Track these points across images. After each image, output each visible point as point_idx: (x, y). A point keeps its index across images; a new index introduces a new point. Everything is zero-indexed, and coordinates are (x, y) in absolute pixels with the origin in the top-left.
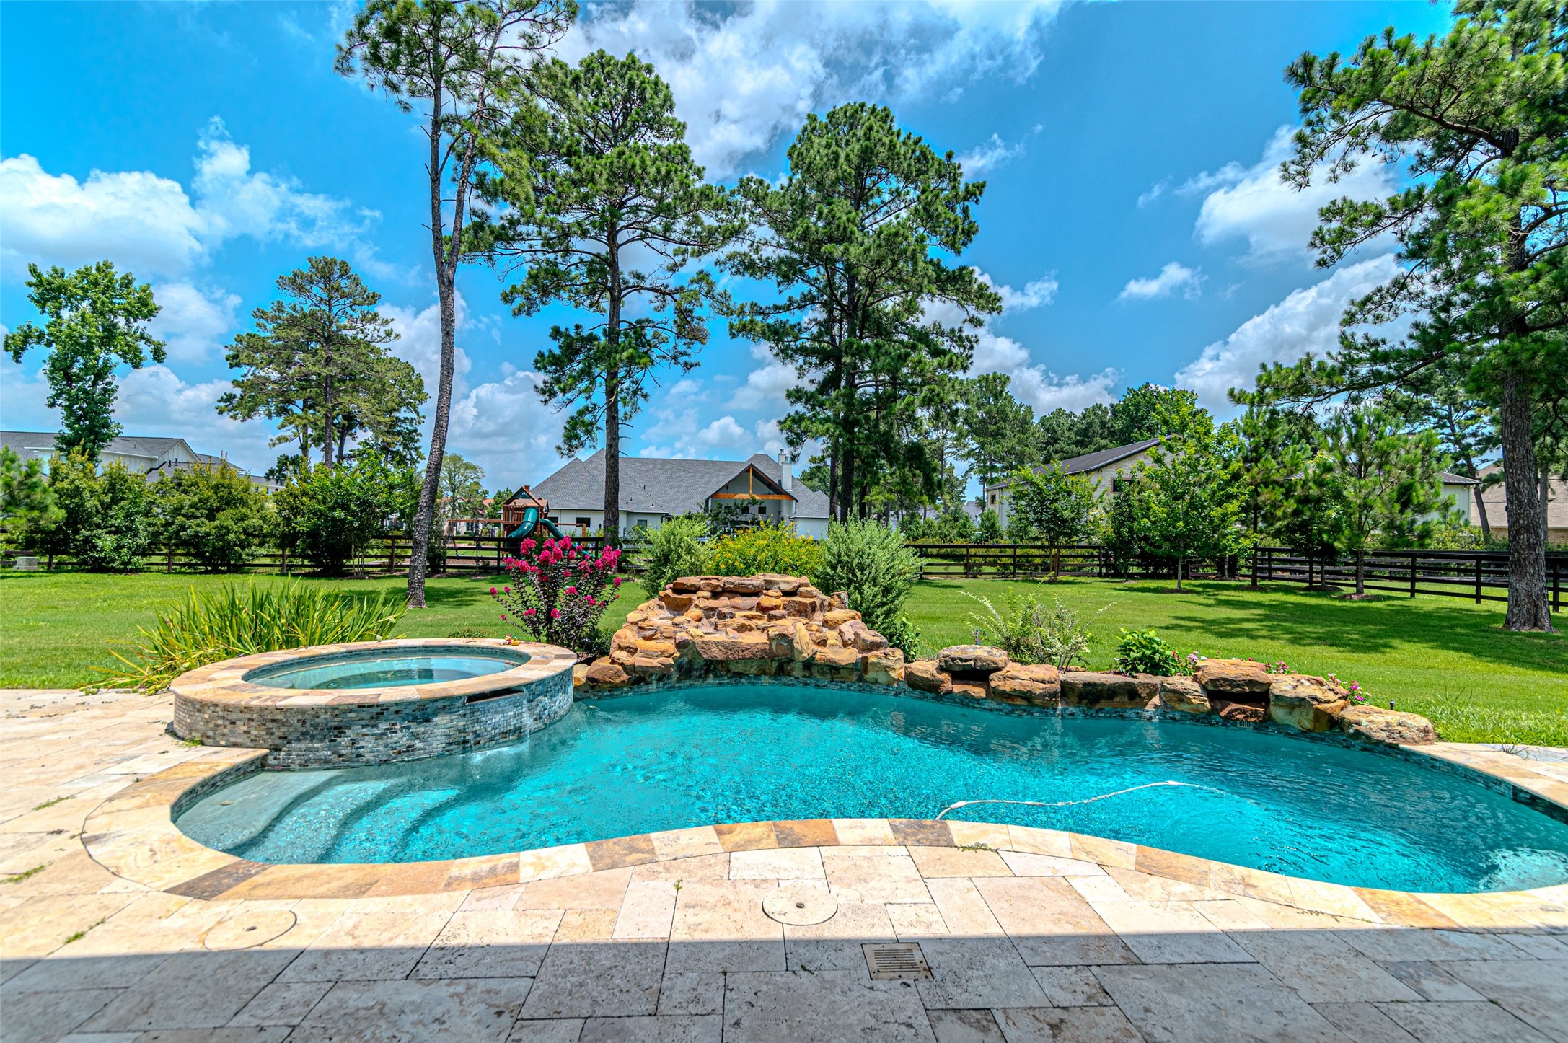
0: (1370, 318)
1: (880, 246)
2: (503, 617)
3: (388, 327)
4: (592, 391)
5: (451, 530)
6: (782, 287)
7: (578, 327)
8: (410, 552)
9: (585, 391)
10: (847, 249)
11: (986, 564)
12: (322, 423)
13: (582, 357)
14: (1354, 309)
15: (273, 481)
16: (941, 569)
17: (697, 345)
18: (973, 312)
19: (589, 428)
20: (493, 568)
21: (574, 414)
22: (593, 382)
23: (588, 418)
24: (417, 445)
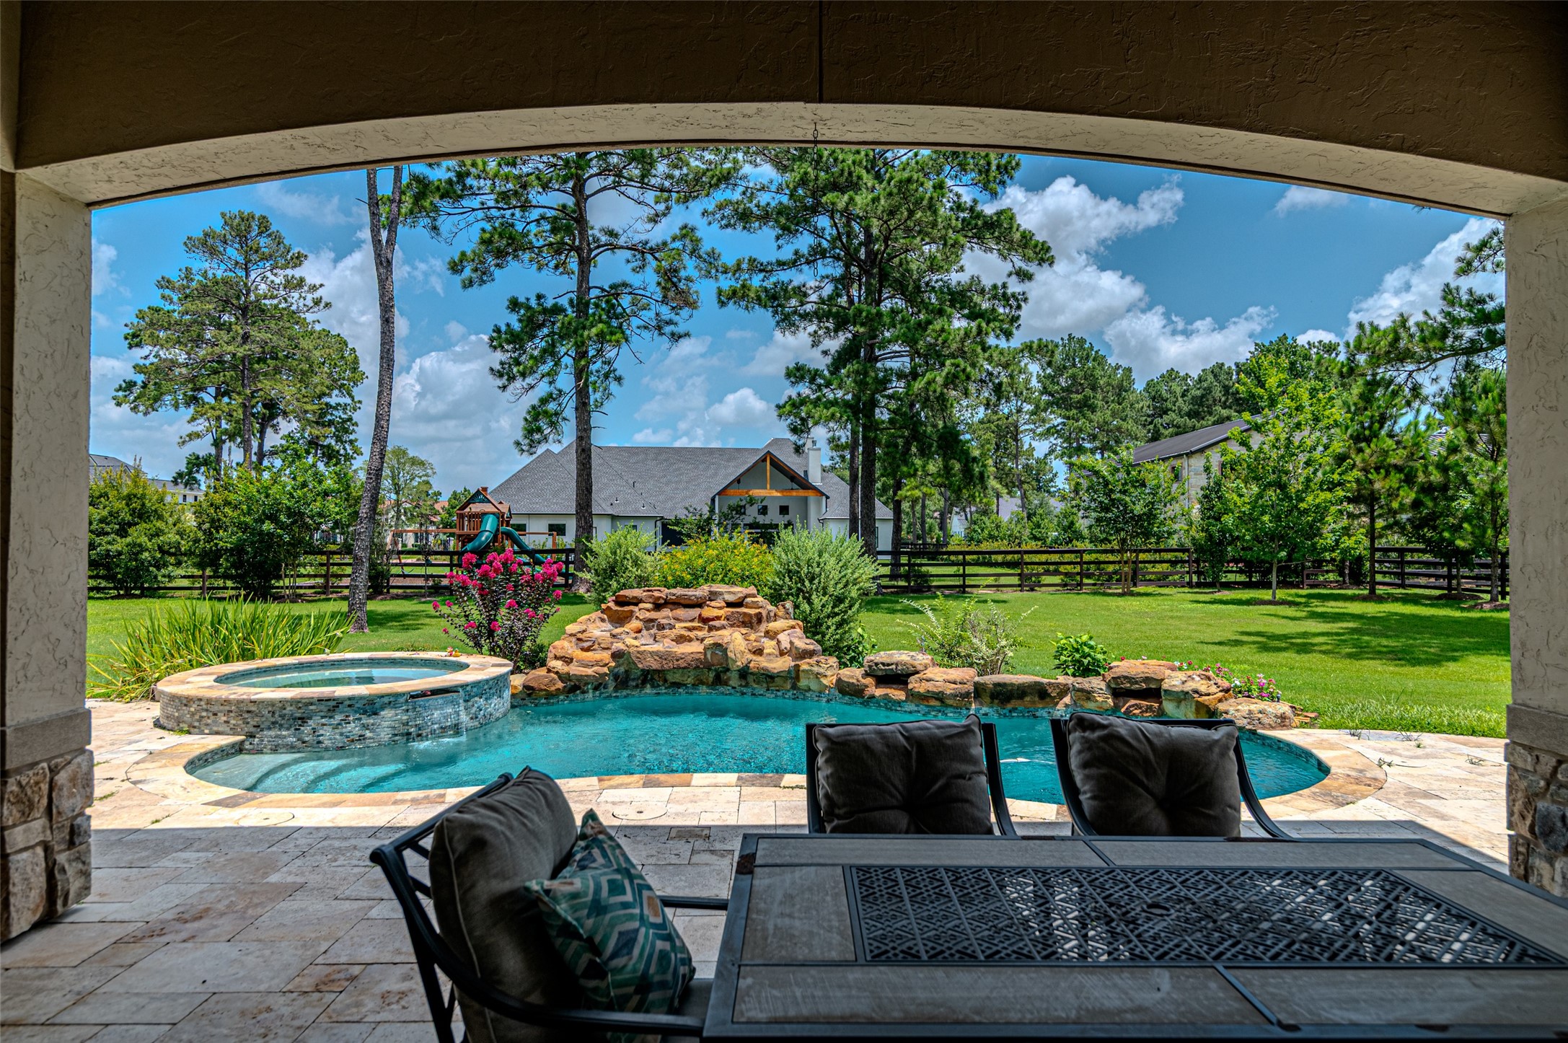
0: (1489, 266)
1: (890, 194)
2: (445, 631)
3: (317, 295)
4: (556, 374)
5: (395, 543)
6: (780, 242)
7: (539, 297)
8: (349, 570)
9: (548, 374)
10: (851, 199)
11: (1047, 573)
12: (239, 414)
13: (546, 331)
14: (1469, 255)
15: (182, 486)
16: (990, 581)
17: (685, 312)
18: (1019, 264)
19: (554, 420)
20: (445, 587)
21: (536, 402)
22: (557, 364)
23: (552, 406)
24: (352, 437)
